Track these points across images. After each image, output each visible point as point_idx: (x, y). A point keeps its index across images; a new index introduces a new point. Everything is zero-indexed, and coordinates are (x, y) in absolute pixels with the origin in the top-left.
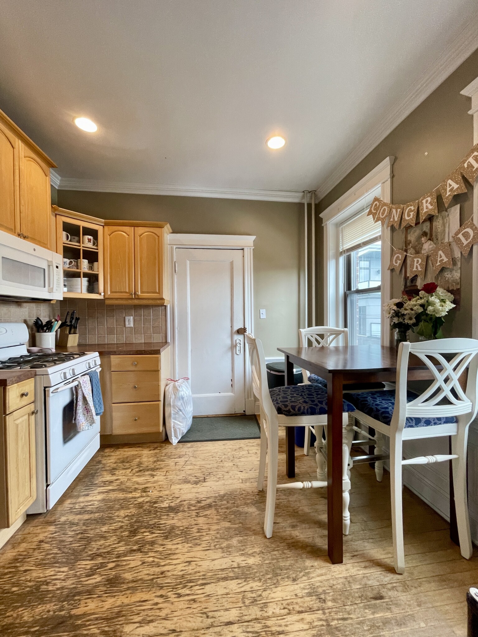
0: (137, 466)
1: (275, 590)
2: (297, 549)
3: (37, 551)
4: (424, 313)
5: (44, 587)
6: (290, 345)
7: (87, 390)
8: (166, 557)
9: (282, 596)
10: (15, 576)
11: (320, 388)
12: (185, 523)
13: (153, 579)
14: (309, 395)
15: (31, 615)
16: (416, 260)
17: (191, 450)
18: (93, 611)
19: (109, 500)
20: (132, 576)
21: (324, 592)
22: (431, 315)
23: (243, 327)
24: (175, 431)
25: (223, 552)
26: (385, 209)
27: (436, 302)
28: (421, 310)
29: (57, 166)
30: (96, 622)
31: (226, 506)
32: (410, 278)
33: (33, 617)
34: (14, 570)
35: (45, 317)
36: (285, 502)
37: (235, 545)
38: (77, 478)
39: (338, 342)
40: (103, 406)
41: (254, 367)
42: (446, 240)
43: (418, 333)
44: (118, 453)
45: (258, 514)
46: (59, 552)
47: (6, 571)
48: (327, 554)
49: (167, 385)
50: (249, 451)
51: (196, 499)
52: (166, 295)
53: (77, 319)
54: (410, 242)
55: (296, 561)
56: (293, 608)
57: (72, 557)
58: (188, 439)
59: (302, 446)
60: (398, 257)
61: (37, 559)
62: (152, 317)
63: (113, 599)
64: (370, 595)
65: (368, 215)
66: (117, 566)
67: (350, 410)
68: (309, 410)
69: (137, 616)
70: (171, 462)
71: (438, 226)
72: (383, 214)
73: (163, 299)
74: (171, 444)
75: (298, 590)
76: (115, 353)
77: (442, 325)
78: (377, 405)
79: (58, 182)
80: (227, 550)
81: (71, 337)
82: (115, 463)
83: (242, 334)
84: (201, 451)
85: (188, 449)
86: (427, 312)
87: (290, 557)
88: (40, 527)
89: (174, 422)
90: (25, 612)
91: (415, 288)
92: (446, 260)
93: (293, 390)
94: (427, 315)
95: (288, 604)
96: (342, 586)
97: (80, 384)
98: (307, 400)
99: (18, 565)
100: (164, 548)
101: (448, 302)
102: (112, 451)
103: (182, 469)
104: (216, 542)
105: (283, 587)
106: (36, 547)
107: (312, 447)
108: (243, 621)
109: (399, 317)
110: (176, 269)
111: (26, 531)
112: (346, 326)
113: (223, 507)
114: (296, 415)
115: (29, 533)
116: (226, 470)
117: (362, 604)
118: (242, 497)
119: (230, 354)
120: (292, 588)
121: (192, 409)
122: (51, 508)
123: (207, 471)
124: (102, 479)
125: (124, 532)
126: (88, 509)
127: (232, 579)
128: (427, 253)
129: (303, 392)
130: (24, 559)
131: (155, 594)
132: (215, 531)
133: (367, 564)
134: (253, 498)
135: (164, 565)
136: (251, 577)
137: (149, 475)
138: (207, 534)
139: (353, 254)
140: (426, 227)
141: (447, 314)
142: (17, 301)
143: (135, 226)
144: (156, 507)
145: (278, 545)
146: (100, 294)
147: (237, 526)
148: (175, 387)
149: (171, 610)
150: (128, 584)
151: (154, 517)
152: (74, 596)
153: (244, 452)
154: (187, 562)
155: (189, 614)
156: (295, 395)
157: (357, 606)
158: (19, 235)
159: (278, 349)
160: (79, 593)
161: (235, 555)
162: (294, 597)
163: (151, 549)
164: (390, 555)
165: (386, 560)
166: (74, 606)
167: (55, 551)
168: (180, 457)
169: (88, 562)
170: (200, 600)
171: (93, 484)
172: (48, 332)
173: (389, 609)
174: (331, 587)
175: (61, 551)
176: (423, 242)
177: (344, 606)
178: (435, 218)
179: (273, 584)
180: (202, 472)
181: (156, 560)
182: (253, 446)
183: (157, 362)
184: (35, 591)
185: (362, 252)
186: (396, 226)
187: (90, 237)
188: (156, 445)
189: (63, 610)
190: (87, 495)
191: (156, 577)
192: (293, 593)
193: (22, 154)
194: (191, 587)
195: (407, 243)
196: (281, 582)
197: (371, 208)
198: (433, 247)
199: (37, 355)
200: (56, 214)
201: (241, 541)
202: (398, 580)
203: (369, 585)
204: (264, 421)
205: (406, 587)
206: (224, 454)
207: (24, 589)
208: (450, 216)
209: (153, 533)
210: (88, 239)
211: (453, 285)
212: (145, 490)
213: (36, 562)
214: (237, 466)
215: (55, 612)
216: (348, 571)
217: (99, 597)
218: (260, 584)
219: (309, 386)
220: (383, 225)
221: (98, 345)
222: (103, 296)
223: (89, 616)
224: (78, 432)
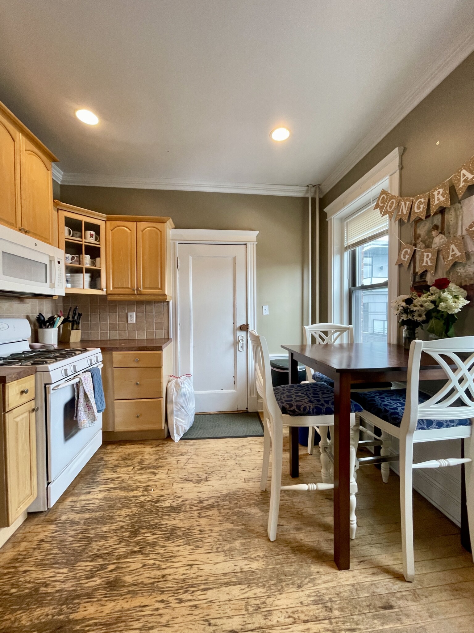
0: (139, 463)
1: (279, 597)
2: (301, 554)
3: (37, 551)
4: (436, 310)
5: (43, 589)
6: (294, 342)
7: (88, 386)
8: (167, 560)
9: (287, 604)
10: (15, 577)
11: (325, 387)
12: (187, 524)
13: (153, 583)
14: (314, 394)
15: (29, 619)
16: (425, 254)
17: (193, 447)
18: (92, 616)
19: (110, 499)
20: (133, 579)
21: (331, 600)
22: (443, 312)
23: (245, 324)
24: (177, 428)
25: (226, 556)
26: (393, 202)
27: (448, 298)
28: (432, 306)
29: (58, 160)
30: (95, 628)
31: (228, 507)
32: (419, 273)
33: (31, 620)
34: (13, 570)
35: (48, 313)
36: (289, 503)
37: (238, 548)
38: (79, 475)
39: (342, 339)
40: (105, 403)
41: (257, 365)
42: (459, 233)
43: (428, 331)
44: (120, 450)
45: (262, 516)
46: (59, 552)
47: (6, 571)
48: (333, 559)
49: (169, 382)
50: (252, 450)
51: (199, 499)
52: (168, 291)
53: (80, 315)
54: (420, 236)
55: (301, 567)
56: (298, 617)
57: (72, 558)
58: (190, 437)
59: (306, 445)
60: (406, 252)
61: (37, 559)
62: (154, 313)
63: (113, 604)
64: (379, 604)
65: (375, 209)
66: (118, 568)
67: (357, 410)
68: (315, 410)
69: (137, 622)
70: (173, 460)
71: (450, 219)
72: (391, 207)
73: (165, 295)
74: (173, 441)
75: (304, 598)
76: (117, 349)
77: (455, 322)
78: (386, 405)
79: (61, 177)
80: (229, 553)
81: (73, 332)
82: (117, 460)
83: (244, 330)
84: (203, 448)
85: (190, 446)
86: (438, 308)
87: (294, 562)
88: (41, 526)
89: (176, 420)
90: (23, 616)
91: (425, 284)
92: (458, 254)
93: (298, 388)
94: (439, 311)
95: (293, 613)
96: (349, 593)
97: (82, 381)
98: (313, 399)
99: (17, 565)
100: (165, 550)
101: (461, 299)
102: (114, 447)
103: (184, 467)
104: (218, 544)
105: (288, 594)
106: (36, 547)
107: (316, 446)
108: (247, 630)
109: (407, 313)
110: (179, 265)
111: (27, 530)
112: (350, 323)
113: (225, 507)
114: (301, 415)
115: (29, 532)
116: (229, 469)
117: (371, 614)
118: (245, 497)
119: (232, 351)
120: (297, 595)
121: (194, 406)
122: (52, 506)
123: (209, 470)
124: (104, 476)
125: (125, 532)
126: (89, 508)
127: (235, 584)
128: (438, 247)
129: (308, 390)
130: (24, 558)
131: (156, 599)
132: (217, 532)
133: (375, 570)
134: (256, 498)
135: (166, 568)
136: (255, 583)
137: (151, 473)
138: (209, 536)
139: (358, 249)
140: (437, 220)
141: (460, 310)
142: (20, 297)
143: (137, 221)
144: (157, 507)
145: (282, 549)
146: (103, 290)
147: (239, 528)
148: (177, 383)
149: (172, 617)
150: (128, 588)
151: (156, 517)
152: (74, 599)
153: (247, 450)
154: (188, 565)
155: (191, 621)
156: (300, 394)
157: (366, 615)
158: (20, 230)
159: (282, 346)
160: (78, 597)
161: (238, 559)
162: (299, 605)
163: (152, 551)
164: (398, 561)
165: (394, 566)
166: (73, 610)
167: (55, 551)
168: (182, 455)
169: (88, 563)
170: (202, 606)
171: (94, 482)
172: (51, 328)
173: (399, 620)
174: (338, 594)
175: (61, 551)
176: (434, 235)
177: (352, 615)
178: (447, 210)
179: (277, 590)
180: (205, 471)
181: (157, 562)
182: (256, 444)
183: (159, 359)
184: (34, 594)
185: (367, 247)
186: (405, 219)
187: (92, 232)
188: (158, 442)
189: (62, 614)
190: (89, 493)
191: (157, 580)
192: (297, 601)
193: (23, 148)
194: (193, 592)
195: (416, 237)
196: (286, 589)
197: (378, 200)
198: (445, 240)
199: (39, 351)
200: (58, 209)
201: (244, 544)
202: (408, 588)
203: (377, 593)
204: (268, 420)
205: (416, 597)
206: (227, 452)
207: (22, 591)
208: (464, 209)
209: (154, 534)
210: (91, 234)
211: (466, 281)
212: (146, 489)
213: (36, 562)
214: (240, 465)
215: (53, 616)
216: (355, 578)
217: (98, 601)
218: (263, 590)
219: (314, 384)
220: (390, 218)
221: (101, 341)
222: (105, 292)
223: (88, 621)
224: (80, 429)
